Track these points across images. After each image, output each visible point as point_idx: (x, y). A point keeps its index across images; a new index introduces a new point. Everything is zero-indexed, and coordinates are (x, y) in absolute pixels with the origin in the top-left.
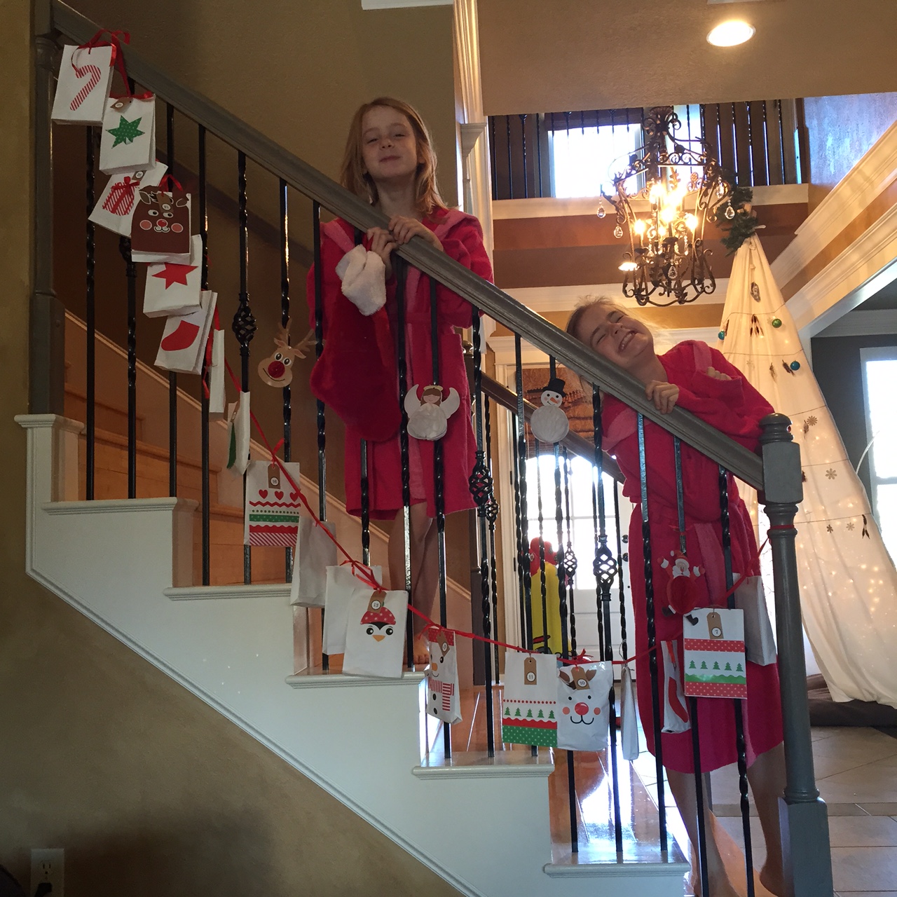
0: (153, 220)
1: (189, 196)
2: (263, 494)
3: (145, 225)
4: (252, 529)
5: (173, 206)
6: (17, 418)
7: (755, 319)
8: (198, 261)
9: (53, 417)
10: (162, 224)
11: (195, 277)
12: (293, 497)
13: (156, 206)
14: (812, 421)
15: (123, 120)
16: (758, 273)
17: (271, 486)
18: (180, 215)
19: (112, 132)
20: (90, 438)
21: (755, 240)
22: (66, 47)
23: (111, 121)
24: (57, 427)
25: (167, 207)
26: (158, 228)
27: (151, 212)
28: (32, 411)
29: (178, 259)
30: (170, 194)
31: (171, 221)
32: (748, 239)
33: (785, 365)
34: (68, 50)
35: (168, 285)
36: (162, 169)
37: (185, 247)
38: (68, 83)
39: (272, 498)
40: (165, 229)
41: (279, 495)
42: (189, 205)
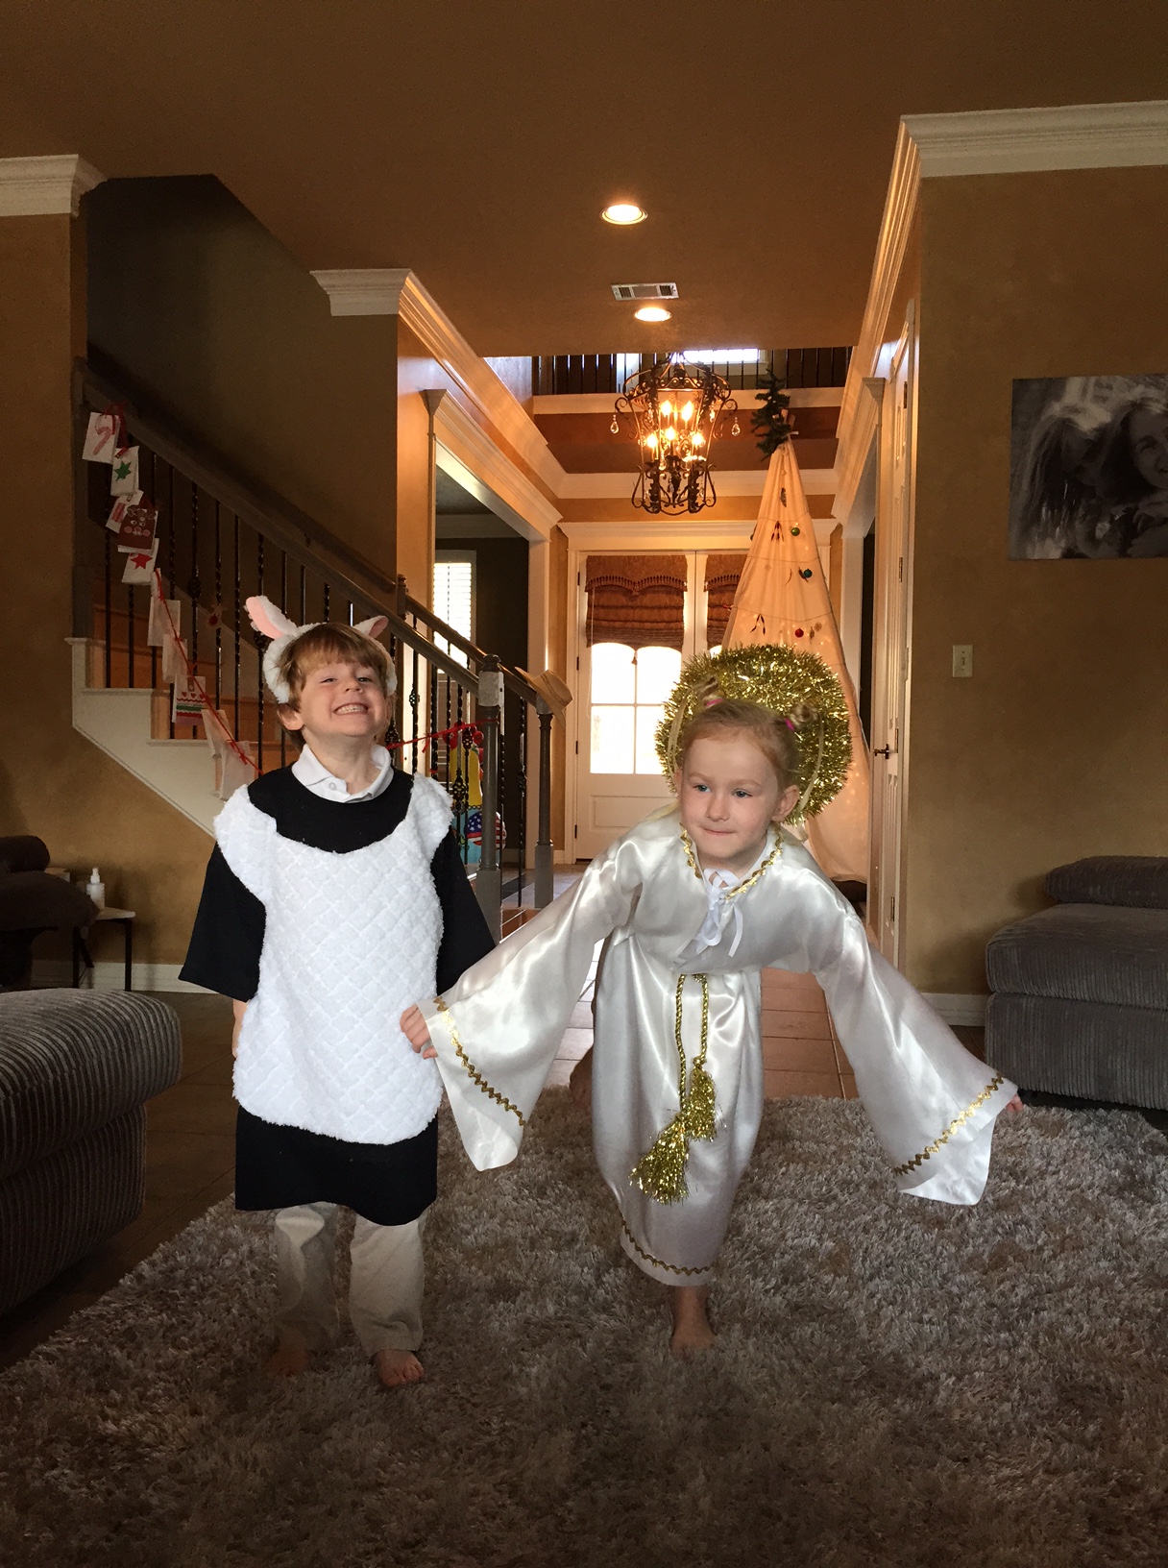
0: (133, 527)
1: (157, 512)
2: (184, 694)
3: (128, 530)
4: (178, 714)
5: (147, 520)
6: (66, 639)
7: (778, 526)
8: (154, 557)
9: (85, 640)
10: (138, 530)
11: (151, 564)
12: (201, 696)
13: (136, 518)
14: (818, 627)
15: (123, 463)
16: (787, 478)
17: (189, 690)
18: (149, 525)
19: (117, 471)
20: (108, 649)
21: (789, 446)
22: (92, 414)
23: (117, 464)
24: (88, 645)
25: (142, 519)
26: (135, 533)
27: (132, 522)
28: (74, 636)
29: (145, 552)
30: (146, 511)
31: (143, 529)
32: (781, 445)
33: (800, 572)
34: (94, 416)
35: (137, 567)
36: (141, 493)
37: (149, 546)
38: (92, 437)
39: (189, 697)
40: (139, 533)
41: (193, 695)
42: (156, 518)
